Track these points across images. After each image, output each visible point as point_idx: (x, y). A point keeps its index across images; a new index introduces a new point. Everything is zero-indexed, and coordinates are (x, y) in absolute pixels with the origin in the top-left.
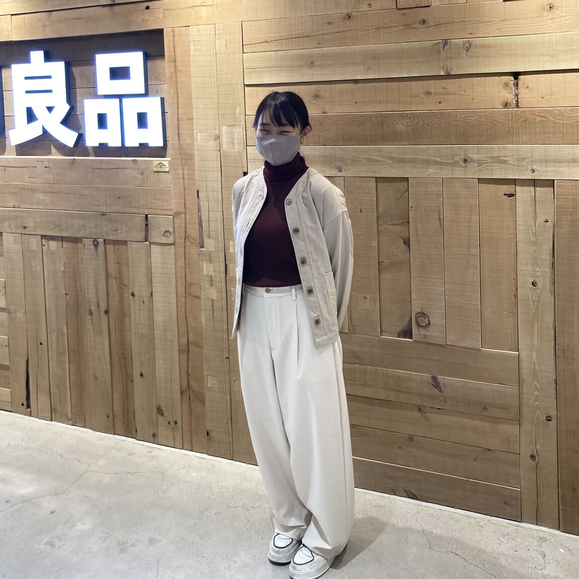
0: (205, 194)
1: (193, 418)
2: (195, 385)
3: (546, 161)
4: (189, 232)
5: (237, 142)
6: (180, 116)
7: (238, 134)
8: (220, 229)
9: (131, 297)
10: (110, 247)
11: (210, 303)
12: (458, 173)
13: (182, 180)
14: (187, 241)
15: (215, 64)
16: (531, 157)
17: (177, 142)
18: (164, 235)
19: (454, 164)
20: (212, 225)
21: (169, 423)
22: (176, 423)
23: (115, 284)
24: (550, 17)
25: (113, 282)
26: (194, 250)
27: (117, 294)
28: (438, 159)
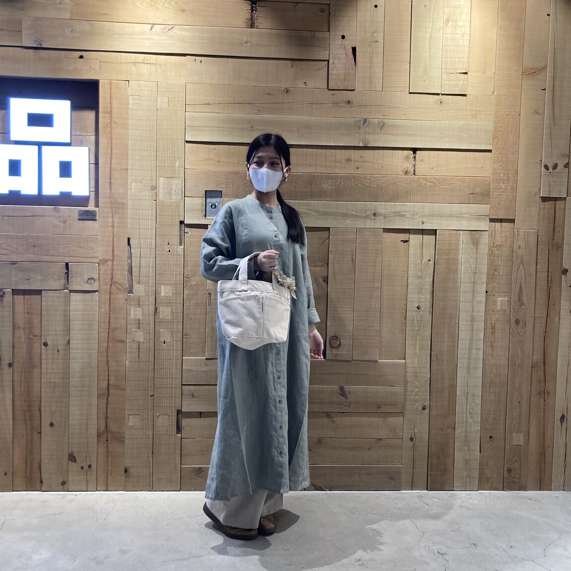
0: (137, 241)
1: (110, 459)
2: (113, 427)
3: (432, 216)
4: (115, 279)
5: (174, 192)
6: (113, 166)
7: (176, 185)
8: (152, 274)
9: (43, 347)
10: (19, 298)
11: (135, 346)
12: (369, 224)
13: (111, 229)
14: (113, 287)
15: (155, 119)
17: (108, 191)
18: (87, 282)
19: (366, 217)
20: (143, 270)
21: (82, 468)
22: (90, 466)
23: (23, 336)
24: (440, 109)
25: (20, 334)
26: (121, 297)
27: (25, 346)
28: (354, 213)
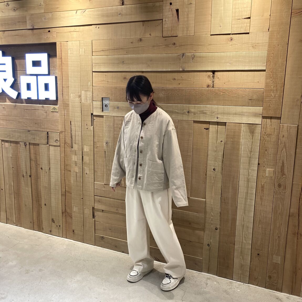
0: (74, 123)
1: (67, 225)
2: (68, 210)
3: (223, 113)
4: (66, 141)
5: (88, 99)
6: (63, 86)
7: (89, 95)
8: (80, 140)
9: (41, 170)
10: (32, 147)
11: (75, 174)
12: (185, 118)
13: (64, 116)
14: (66, 145)
15: (79, 61)
16: (217, 111)
17: (62, 98)
18: (55, 142)
19: (183, 114)
20: (77, 137)
21: (57, 226)
22: (60, 226)
23: (34, 164)
24: (230, 44)
26: (68, 149)
27: (35, 168)
28: (177, 111)
